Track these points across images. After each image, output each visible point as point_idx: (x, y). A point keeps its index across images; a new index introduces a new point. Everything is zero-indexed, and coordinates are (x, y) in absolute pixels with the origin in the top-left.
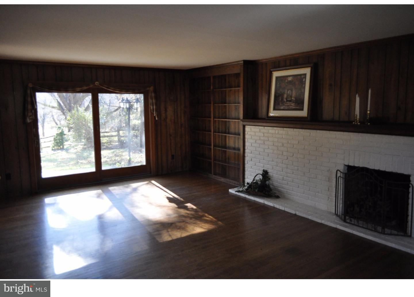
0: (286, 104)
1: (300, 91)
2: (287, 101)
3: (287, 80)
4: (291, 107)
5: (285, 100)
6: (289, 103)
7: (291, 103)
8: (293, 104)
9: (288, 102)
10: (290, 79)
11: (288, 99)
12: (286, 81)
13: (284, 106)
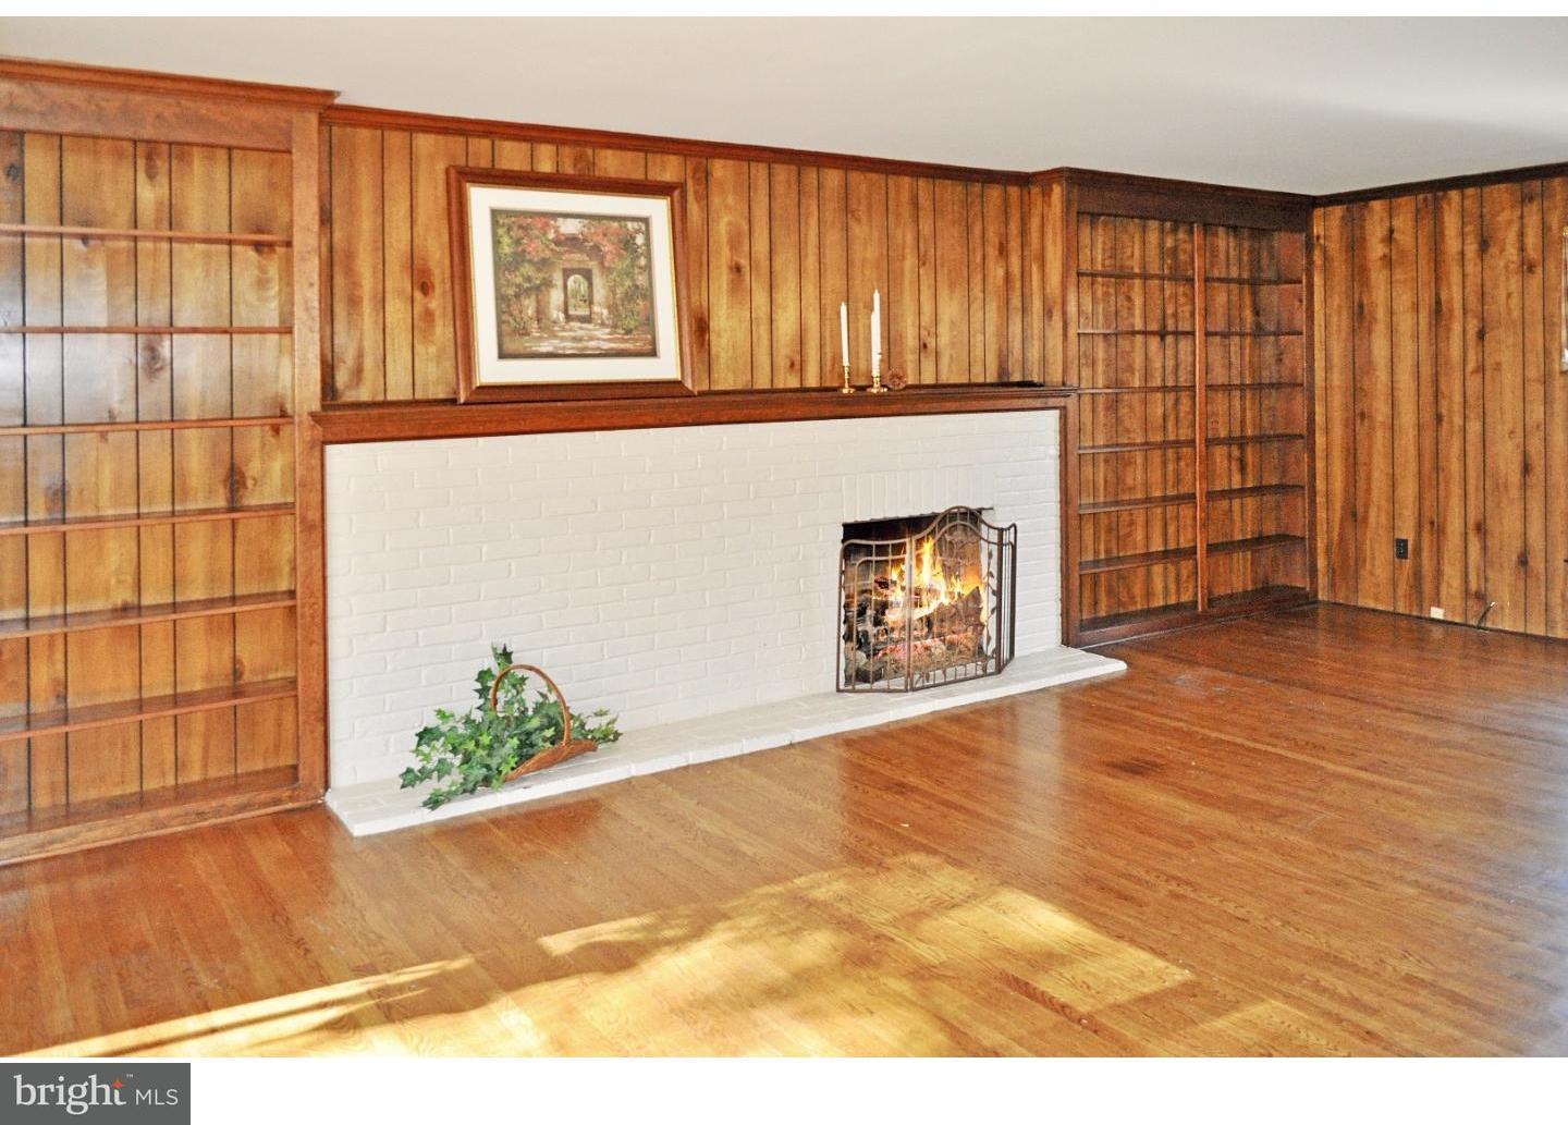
0: (564, 330)
1: (628, 283)
2: (568, 318)
3: (556, 232)
4: (593, 344)
5: (556, 314)
6: (581, 328)
7: (591, 326)
8: (603, 333)
9: (576, 325)
10: (570, 227)
11: (571, 312)
12: (551, 235)
13: (555, 342)
